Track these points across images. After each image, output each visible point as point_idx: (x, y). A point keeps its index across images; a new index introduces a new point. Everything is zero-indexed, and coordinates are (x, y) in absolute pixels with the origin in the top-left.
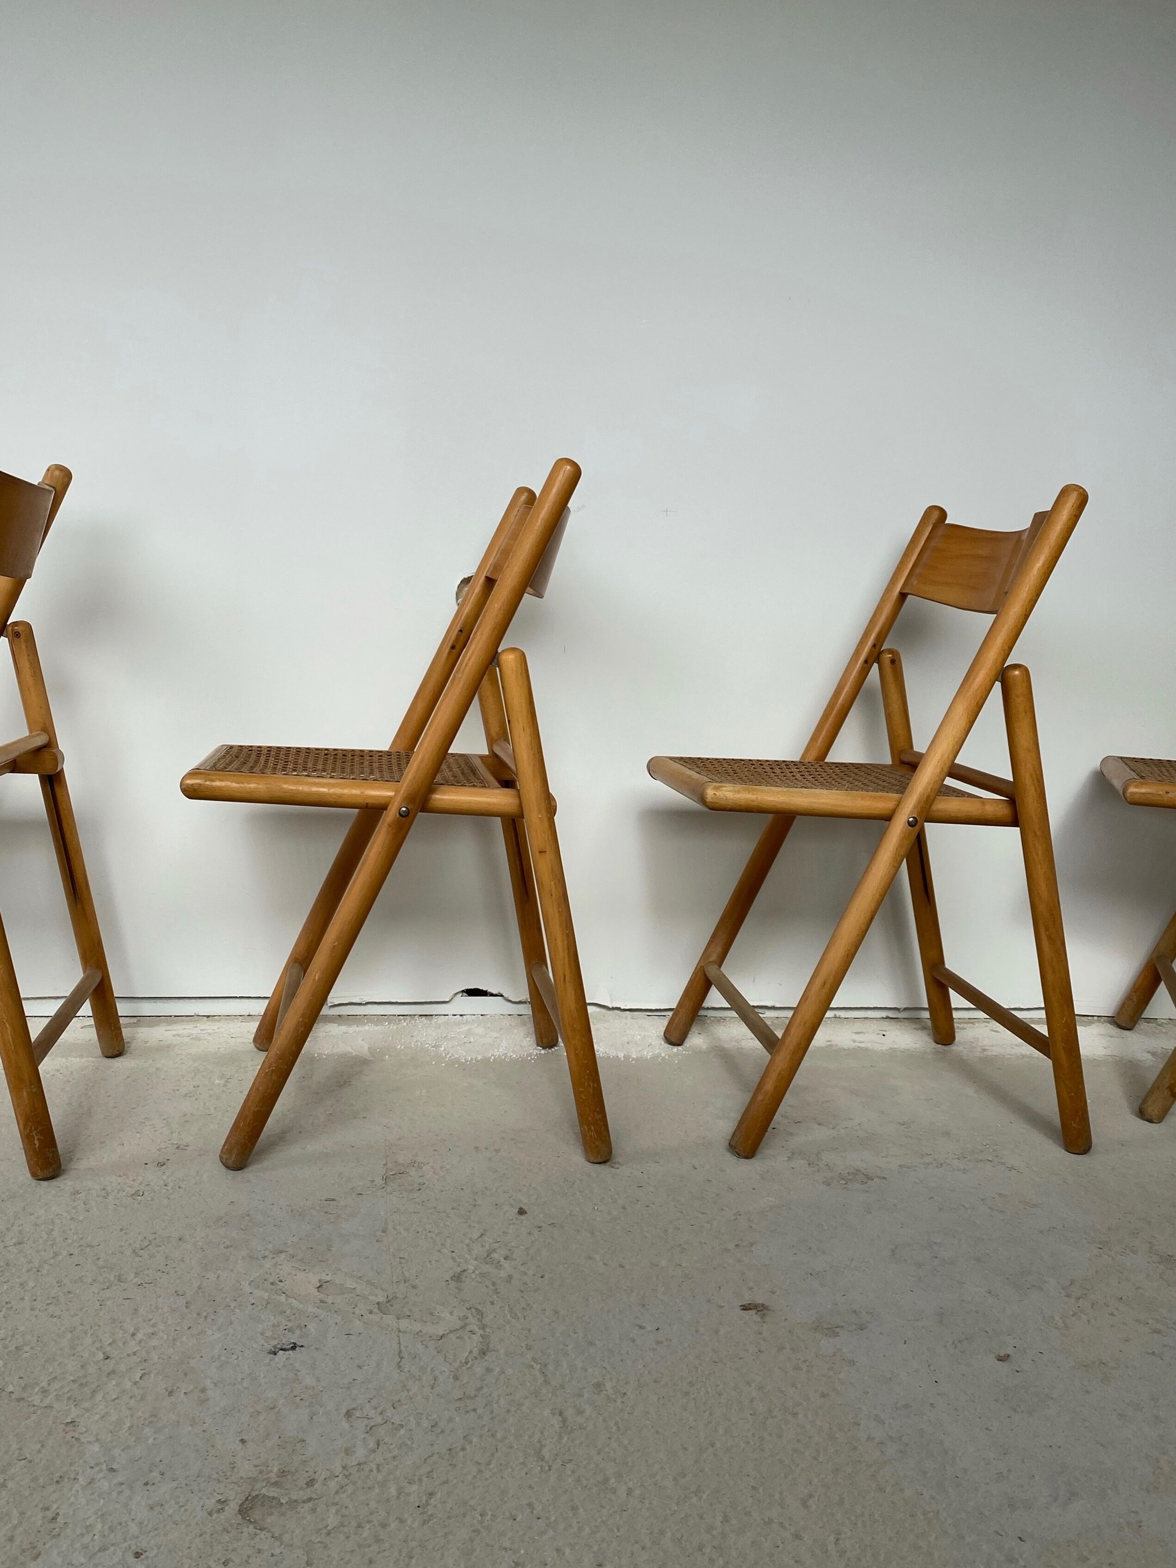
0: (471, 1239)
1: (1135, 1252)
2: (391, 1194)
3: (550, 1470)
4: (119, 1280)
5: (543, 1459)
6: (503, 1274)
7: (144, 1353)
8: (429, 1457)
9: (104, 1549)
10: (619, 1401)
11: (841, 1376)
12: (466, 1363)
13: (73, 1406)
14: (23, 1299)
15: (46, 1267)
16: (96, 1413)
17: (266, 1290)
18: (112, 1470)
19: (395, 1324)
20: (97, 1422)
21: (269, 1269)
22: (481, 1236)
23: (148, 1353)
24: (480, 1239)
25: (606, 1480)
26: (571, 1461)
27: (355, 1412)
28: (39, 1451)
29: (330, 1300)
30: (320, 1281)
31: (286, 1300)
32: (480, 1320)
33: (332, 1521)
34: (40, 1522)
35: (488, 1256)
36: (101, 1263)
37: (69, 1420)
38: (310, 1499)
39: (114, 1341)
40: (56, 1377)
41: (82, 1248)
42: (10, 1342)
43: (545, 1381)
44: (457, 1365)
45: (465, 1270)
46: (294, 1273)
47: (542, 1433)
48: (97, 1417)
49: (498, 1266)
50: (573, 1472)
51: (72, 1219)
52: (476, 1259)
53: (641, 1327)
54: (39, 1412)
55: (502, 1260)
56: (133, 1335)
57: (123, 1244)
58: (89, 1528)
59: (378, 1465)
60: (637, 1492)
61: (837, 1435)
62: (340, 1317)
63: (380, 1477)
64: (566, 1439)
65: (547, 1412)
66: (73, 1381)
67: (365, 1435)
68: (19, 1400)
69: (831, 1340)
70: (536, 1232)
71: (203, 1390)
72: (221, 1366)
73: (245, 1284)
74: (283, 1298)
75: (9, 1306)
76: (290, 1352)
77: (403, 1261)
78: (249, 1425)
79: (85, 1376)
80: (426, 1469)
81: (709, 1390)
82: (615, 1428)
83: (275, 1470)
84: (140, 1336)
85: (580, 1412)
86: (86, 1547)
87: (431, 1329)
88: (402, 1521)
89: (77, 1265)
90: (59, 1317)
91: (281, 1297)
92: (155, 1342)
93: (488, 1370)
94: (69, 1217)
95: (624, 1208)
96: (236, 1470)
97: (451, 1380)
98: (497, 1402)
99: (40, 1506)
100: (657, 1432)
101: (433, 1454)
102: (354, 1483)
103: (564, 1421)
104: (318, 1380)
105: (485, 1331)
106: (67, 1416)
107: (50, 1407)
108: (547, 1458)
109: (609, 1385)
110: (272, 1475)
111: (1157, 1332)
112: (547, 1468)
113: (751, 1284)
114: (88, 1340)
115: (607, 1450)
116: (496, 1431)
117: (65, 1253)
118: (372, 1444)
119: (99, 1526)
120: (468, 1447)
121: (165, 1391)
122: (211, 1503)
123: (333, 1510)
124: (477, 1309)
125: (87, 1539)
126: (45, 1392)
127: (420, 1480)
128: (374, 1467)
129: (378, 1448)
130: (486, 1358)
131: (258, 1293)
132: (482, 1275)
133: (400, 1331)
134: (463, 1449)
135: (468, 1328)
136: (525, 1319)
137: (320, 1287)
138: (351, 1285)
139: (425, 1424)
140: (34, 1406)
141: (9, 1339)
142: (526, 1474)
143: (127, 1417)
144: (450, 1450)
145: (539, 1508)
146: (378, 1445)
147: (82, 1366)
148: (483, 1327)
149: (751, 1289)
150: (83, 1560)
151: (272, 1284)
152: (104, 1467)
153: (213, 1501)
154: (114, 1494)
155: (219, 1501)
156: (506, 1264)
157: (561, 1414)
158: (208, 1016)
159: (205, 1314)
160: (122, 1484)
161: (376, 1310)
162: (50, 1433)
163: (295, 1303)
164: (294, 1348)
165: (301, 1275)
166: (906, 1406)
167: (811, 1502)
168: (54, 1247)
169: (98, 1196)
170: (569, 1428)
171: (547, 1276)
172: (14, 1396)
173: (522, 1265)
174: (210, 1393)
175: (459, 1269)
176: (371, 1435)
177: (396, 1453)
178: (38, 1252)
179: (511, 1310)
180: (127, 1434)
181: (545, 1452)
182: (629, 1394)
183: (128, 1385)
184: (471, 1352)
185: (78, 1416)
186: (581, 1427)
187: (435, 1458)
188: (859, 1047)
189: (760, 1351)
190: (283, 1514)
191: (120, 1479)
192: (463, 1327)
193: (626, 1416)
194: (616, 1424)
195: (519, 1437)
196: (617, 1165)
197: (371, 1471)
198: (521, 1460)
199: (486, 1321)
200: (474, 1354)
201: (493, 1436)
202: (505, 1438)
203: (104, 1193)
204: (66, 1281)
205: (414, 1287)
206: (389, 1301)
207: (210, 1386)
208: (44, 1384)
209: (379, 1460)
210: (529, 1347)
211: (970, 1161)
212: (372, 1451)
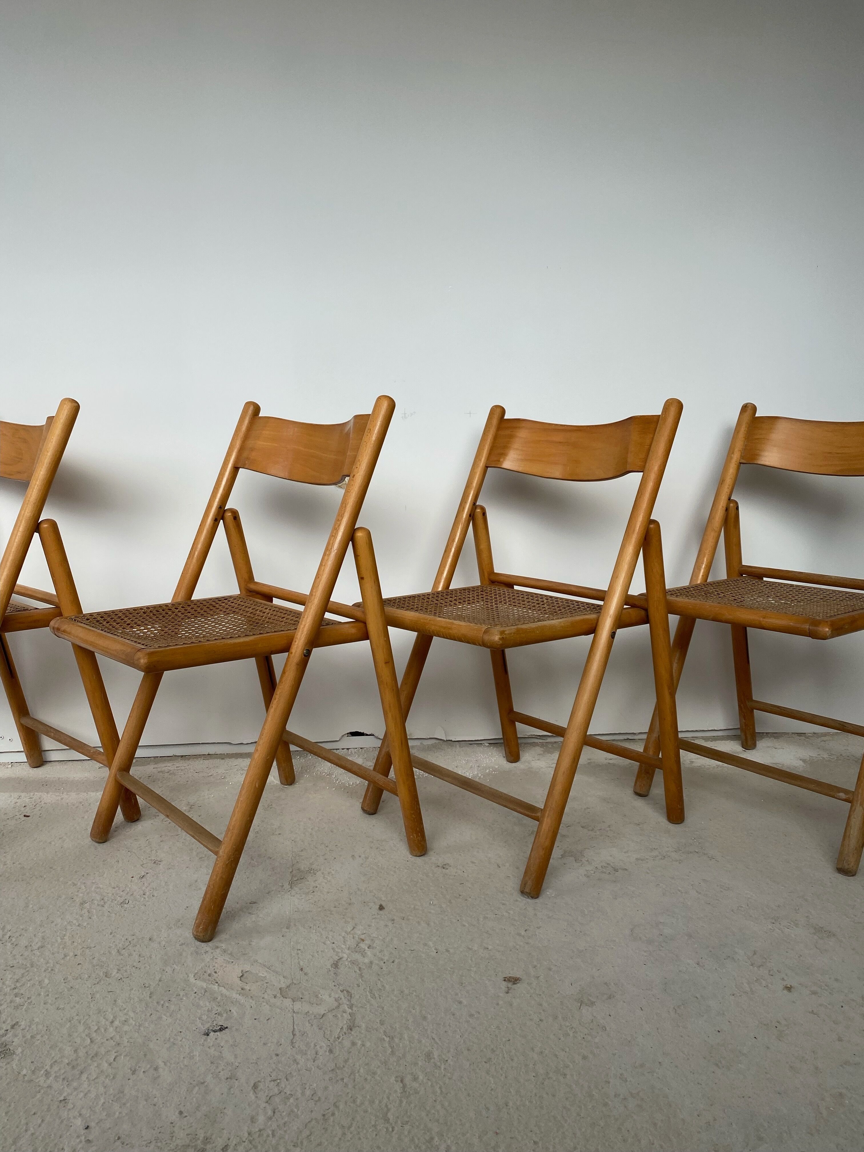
0: (346, 932)
1: (797, 925)
2: (294, 896)
3: (393, 1131)
4: (106, 976)
5: (387, 1120)
6: (366, 961)
7: (118, 1037)
8: (309, 1122)
10: (443, 1067)
11: (597, 1040)
12: (338, 1038)
13: (65, 1086)
14: (39, 995)
15: (58, 966)
16: (81, 1092)
17: (204, 980)
18: (88, 1141)
19: (291, 1006)
20: (81, 1099)
21: (209, 962)
22: (353, 929)
23: (121, 1037)
24: (352, 932)
25: (432, 1139)
26: (407, 1122)
27: (260, 1084)
28: (40, 1126)
29: (247, 987)
30: (242, 971)
31: (218, 988)
32: (349, 1001)
35: (357, 945)
36: (95, 962)
37: (62, 1098)
39: (98, 1029)
40: (56, 1061)
41: (83, 949)
42: (27, 1031)
43: (392, 1051)
44: (332, 1040)
45: (341, 958)
46: (225, 965)
47: (388, 1098)
48: (82, 1095)
49: (364, 954)
50: (409, 1132)
51: (79, 925)
52: (349, 949)
53: (460, 1003)
54: (42, 1091)
55: (366, 948)
56: (112, 1022)
57: (111, 945)
59: (273, 1131)
61: (594, 1093)
62: (254, 1002)
63: (274, 1142)
64: (404, 1102)
65: (393, 1079)
66: (68, 1064)
67: (264, 1105)
68: (31, 1081)
69: (590, 1009)
70: (390, 924)
71: (156, 1069)
72: (170, 1047)
73: (191, 977)
74: (216, 987)
75: (29, 1001)
76: (218, 1033)
77: (299, 952)
78: (186, 1098)
79: (76, 1060)
80: (306, 1133)
81: (505, 1056)
82: (439, 1092)
83: (201, 1138)
84: (117, 1023)
85: (415, 1079)
87: (315, 1010)
89: (79, 964)
90: (63, 1009)
91: (215, 987)
92: (126, 1028)
93: (354, 1044)
94: (77, 924)
95: (450, 902)
96: (174, 1138)
97: (328, 1053)
98: (358, 1072)
100: (469, 1095)
101: (312, 1119)
102: (256, 1147)
103: (404, 1086)
104: (236, 1057)
105: (352, 1010)
106: (61, 1095)
107: (50, 1087)
108: (391, 1121)
109: (436, 1054)
110: (199, 1142)
111: (814, 993)
112: (391, 1129)
113: (535, 963)
114: (81, 1028)
115: (433, 1111)
116: (357, 1098)
117: (71, 954)
118: (270, 1113)
120: (336, 1113)
121: (130, 1070)
124: (348, 992)
126: (47, 1074)
127: (302, 1143)
128: (270, 1133)
129: (274, 1116)
130: (353, 1033)
131: (199, 983)
132: (353, 962)
133: (294, 1012)
134: (333, 1114)
135: (341, 1008)
136: (380, 999)
137: (242, 976)
138: (263, 974)
139: (308, 1093)
140: (39, 1086)
141: (28, 1028)
142: (376, 1135)
143: (102, 1095)
144: (324, 1115)
146: (274, 1112)
147: (76, 1051)
148: (351, 1007)
149: (535, 967)
151: (209, 975)
152: (83, 1138)
156: (369, 953)
157: (402, 1081)
158: (182, 756)
159: (162, 1002)
161: (278, 995)
162: (49, 1110)
163: (224, 991)
164: (221, 1030)
165: (229, 968)
166: (642, 1066)
168: (65, 950)
169: (98, 905)
170: (407, 1093)
171: (397, 961)
172: (26, 1079)
173: (380, 952)
174: (161, 1070)
175: (337, 958)
176: (269, 1104)
177: (286, 1120)
178: (53, 954)
179: (371, 991)
180: (101, 1109)
181: (390, 1116)
182: (449, 1061)
183: (105, 1065)
184: (342, 1028)
185: (68, 1095)
186: (416, 1092)
187: (314, 1122)
188: (609, 763)
189: (540, 1020)
192: (338, 1007)
193: (447, 1081)
194: (440, 1088)
195: (372, 1102)
196: (447, 867)
197: (268, 1136)
198: (373, 1123)
199: (353, 1001)
200: (344, 1030)
201: (354, 1102)
202: (362, 1103)
203: (102, 903)
204: (70, 978)
205: (306, 974)
206: (288, 987)
207: (161, 1064)
208: (47, 1067)
209: (274, 1126)
210: (382, 1023)
211: (683, 853)
212: (270, 1118)
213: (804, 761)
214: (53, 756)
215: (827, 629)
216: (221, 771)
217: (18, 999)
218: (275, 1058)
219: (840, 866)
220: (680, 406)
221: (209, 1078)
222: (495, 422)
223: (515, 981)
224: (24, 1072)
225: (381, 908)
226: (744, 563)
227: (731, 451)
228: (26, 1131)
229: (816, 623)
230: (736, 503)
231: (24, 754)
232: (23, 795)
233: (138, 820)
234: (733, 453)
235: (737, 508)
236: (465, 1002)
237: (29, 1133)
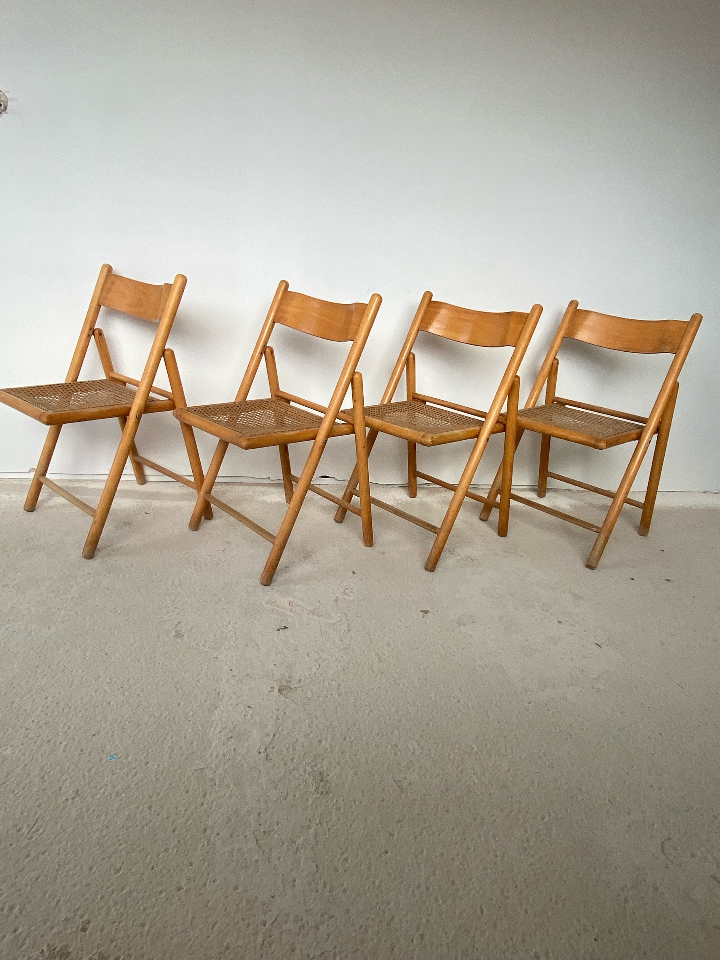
0: (338, 584)
1: (564, 592)
2: (307, 564)
4: (219, 601)
5: (374, 672)
6: (351, 599)
7: (234, 630)
8: (337, 671)
9: (237, 705)
10: (396, 649)
11: (468, 641)
12: (344, 635)
13: (215, 651)
14: (187, 608)
15: (192, 595)
16: (223, 654)
17: (271, 605)
18: (234, 676)
19: (317, 619)
20: (224, 657)
21: (271, 596)
23: (236, 630)
24: (341, 584)
25: (396, 680)
26: (383, 673)
27: (310, 653)
28: (208, 669)
29: (294, 609)
30: (289, 601)
32: (346, 618)
33: (310, 695)
34: (214, 695)
35: (345, 591)
36: (211, 593)
37: (215, 657)
38: (301, 687)
39: (223, 626)
40: (206, 640)
41: (203, 587)
42: (187, 626)
43: (371, 642)
44: (341, 635)
45: (338, 597)
46: (279, 598)
47: (373, 662)
49: (349, 596)
50: (385, 677)
51: (197, 574)
52: (341, 593)
53: (401, 621)
54: (204, 653)
55: (350, 593)
56: (229, 623)
57: (217, 585)
58: (231, 698)
59: (321, 674)
60: (406, 685)
61: (469, 664)
62: (298, 616)
63: (322, 679)
64: (380, 664)
65: (373, 654)
66: (213, 641)
67: (314, 663)
68: (197, 648)
69: (464, 627)
70: (359, 581)
71: (257, 645)
72: (262, 636)
73: (264, 603)
74: (278, 609)
75: (183, 611)
76: (284, 630)
77: (316, 593)
78: (275, 659)
79: (216, 640)
80: (336, 675)
81: (425, 646)
83: (287, 676)
84: (232, 623)
85: (384, 654)
86: (231, 704)
87: (330, 621)
88: (332, 695)
89: (203, 594)
90: (202, 616)
92: (237, 626)
93: (352, 637)
95: (389, 572)
96: (274, 676)
97: (340, 641)
98: (356, 650)
99: (213, 689)
100: (410, 662)
102: (314, 681)
103: (379, 657)
104: (295, 641)
106: (214, 655)
107: (207, 651)
109: (392, 644)
110: (287, 678)
111: (572, 625)
112: (376, 675)
113: (435, 604)
114: (214, 625)
115: (394, 669)
116: (358, 661)
117: (198, 589)
118: (318, 666)
119: (234, 697)
121: (244, 645)
122: (269, 689)
123: (309, 690)
124: (344, 613)
125: (231, 701)
126: (204, 646)
127: (335, 680)
129: (320, 668)
130: (350, 633)
131: (269, 606)
132: (344, 599)
133: (320, 622)
134: (348, 668)
135: (343, 621)
136: (361, 617)
137: (290, 603)
138: (300, 603)
139: (334, 658)
140: (202, 651)
141: (187, 624)
142: (369, 677)
143: (234, 656)
144: (343, 668)
145: (375, 690)
147: (215, 636)
148: (347, 621)
149: (435, 606)
150: (231, 709)
151: (273, 602)
152: (231, 674)
153: (269, 687)
154: (236, 685)
155: (271, 687)
156: (351, 595)
157: (378, 655)
158: (226, 483)
159: (252, 615)
160: (238, 681)
161: (310, 613)
162: (210, 662)
163: (282, 610)
164: (285, 628)
165: (282, 599)
166: (490, 653)
167: (462, 689)
168: (193, 587)
170: (381, 660)
171: (366, 600)
172: (194, 647)
173: (357, 595)
174: (260, 646)
175: (336, 597)
176: (316, 662)
177: (326, 669)
178: (188, 588)
179: (356, 614)
180: (236, 662)
181: (374, 669)
182: (399, 647)
183: (232, 643)
185: (218, 655)
186: (385, 660)
187: (339, 671)
189: (441, 631)
190: (292, 692)
191: (237, 679)
192: (341, 620)
193: (399, 656)
194: (397, 659)
195: (365, 664)
196: (384, 553)
197: (319, 676)
198: (367, 672)
199: (348, 618)
200: (346, 631)
201: (357, 663)
202: (360, 664)
203: (205, 563)
204: (201, 601)
205: (322, 604)
206: (314, 609)
207: (260, 643)
208: (203, 643)
209: (321, 672)
210: (364, 629)
211: (507, 553)
212: (318, 669)
213: (571, 506)
214: (150, 478)
215: (604, 445)
216: (250, 493)
217: (177, 610)
218: (315, 642)
219: (588, 564)
220: (541, 309)
221: (285, 650)
222: (426, 301)
223: (427, 612)
224: (192, 644)
225: (354, 573)
226: (556, 396)
227: (559, 329)
228: (202, 671)
229: (598, 440)
230: (558, 360)
231: (135, 476)
232: (140, 500)
233: (211, 519)
234: (561, 330)
235: (558, 364)
236: (403, 621)
237: (203, 672)
